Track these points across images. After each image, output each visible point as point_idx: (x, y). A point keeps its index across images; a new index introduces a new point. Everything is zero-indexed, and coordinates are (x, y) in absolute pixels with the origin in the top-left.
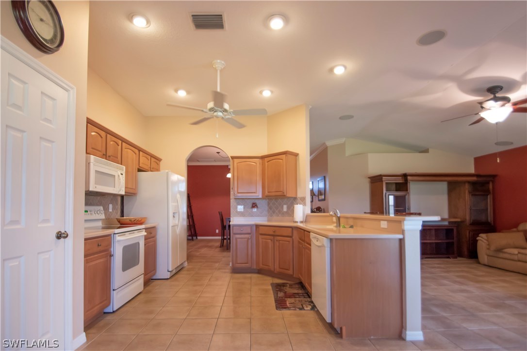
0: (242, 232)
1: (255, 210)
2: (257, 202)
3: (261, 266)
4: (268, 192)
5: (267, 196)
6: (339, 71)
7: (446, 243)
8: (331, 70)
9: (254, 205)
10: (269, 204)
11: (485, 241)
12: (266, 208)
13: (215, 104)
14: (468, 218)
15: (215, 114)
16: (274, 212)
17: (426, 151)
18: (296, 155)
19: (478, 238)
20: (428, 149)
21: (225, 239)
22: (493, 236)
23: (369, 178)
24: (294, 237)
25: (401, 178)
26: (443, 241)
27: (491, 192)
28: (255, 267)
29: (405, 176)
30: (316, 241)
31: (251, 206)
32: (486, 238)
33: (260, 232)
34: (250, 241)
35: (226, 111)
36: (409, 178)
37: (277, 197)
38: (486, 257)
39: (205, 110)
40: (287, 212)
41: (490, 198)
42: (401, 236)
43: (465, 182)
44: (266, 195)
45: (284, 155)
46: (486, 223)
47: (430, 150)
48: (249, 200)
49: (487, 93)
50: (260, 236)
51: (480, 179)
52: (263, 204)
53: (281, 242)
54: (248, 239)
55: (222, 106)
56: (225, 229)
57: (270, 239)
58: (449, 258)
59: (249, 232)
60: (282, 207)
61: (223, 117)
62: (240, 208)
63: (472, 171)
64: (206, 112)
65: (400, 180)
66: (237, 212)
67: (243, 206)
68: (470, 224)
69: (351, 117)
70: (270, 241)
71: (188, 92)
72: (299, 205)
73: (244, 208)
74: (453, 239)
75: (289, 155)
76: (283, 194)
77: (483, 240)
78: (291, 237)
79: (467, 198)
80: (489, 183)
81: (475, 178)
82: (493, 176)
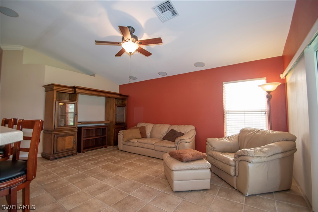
7: (102, 137)
11: (122, 135)
14: (114, 121)
17: (94, 75)
19: (118, 134)
22: (126, 131)
23: (43, 86)
25: (71, 89)
26: (100, 137)
27: (126, 105)
29: (74, 88)
32: (122, 133)
36: (77, 90)
38: (122, 145)
41: (125, 109)
43: (113, 98)
46: (123, 124)
47: (96, 75)
51: (121, 97)
58: (103, 148)
63: (118, 91)
65: (70, 91)
68: (115, 124)
74: (106, 135)
77: (121, 134)
79: (114, 108)
80: (125, 100)
81: (119, 96)
82: (127, 96)
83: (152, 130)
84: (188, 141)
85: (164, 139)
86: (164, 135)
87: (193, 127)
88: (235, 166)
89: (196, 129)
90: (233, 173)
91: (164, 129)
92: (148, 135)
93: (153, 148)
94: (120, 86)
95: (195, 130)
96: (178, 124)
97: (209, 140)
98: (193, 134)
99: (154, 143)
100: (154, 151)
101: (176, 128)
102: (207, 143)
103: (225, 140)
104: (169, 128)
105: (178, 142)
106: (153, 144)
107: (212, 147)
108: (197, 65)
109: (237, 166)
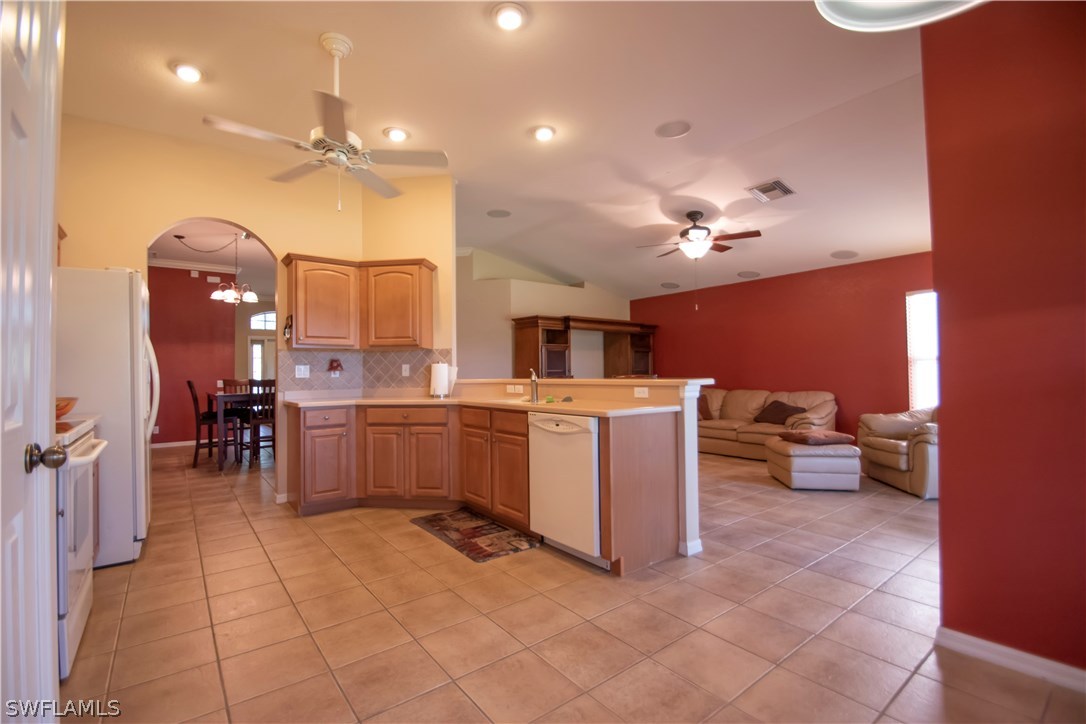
0: (326, 423)
1: (336, 375)
2: (341, 357)
3: (371, 489)
4: (376, 338)
5: (372, 346)
6: (544, 136)
8: (533, 131)
9: (334, 366)
10: (365, 362)
12: (360, 370)
13: (326, 132)
15: (331, 155)
16: (378, 379)
17: (580, 285)
18: (432, 268)
20: (583, 283)
21: (216, 445)
24: (450, 425)
25: (560, 323)
27: (652, 348)
28: (354, 494)
29: (566, 320)
30: (554, 426)
31: (327, 366)
33: (369, 421)
34: (344, 440)
35: (353, 150)
36: (572, 324)
37: (385, 349)
39: (302, 144)
40: (409, 379)
41: (650, 354)
42: (677, 408)
43: (626, 333)
44: (371, 343)
45: (417, 267)
47: (586, 284)
48: (322, 354)
49: (686, 219)
50: (368, 428)
51: (642, 330)
52: (353, 364)
53: (420, 436)
54: (341, 436)
55: (343, 139)
56: (216, 422)
57: (397, 434)
59: (343, 421)
60: (400, 369)
61: (348, 167)
62: (302, 371)
63: (626, 317)
64: (306, 149)
65: (559, 327)
66: (294, 379)
67: (308, 367)
69: (505, 214)
70: (395, 436)
71: (207, 76)
72: (441, 365)
73: (311, 371)
75: (423, 268)
76: (414, 343)
78: (444, 425)
79: (629, 356)
80: (649, 337)
81: (638, 329)
82: (654, 327)
83: (723, 402)
84: (816, 422)
85: (757, 420)
86: (756, 413)
87: (830, 396)
88: (908, 454)
89: (837, 401)
90: (903, 466)
91: (757, 400)
92: (716, 414)
93: (735, 438)
94: (632, 302)
95: (834, 402)
96: (791, 390)
97: (866, 417)
98: (829, 411)
99: (736, 426)
100: (737, 443)
101: (785, 398)
102: (860, 424)
103: (903, 417)
104: (766, 399)
105: (793, 425)
106: (735, 430)
107: (870, 429)
108: (836, 255)
109: (911, 454)
